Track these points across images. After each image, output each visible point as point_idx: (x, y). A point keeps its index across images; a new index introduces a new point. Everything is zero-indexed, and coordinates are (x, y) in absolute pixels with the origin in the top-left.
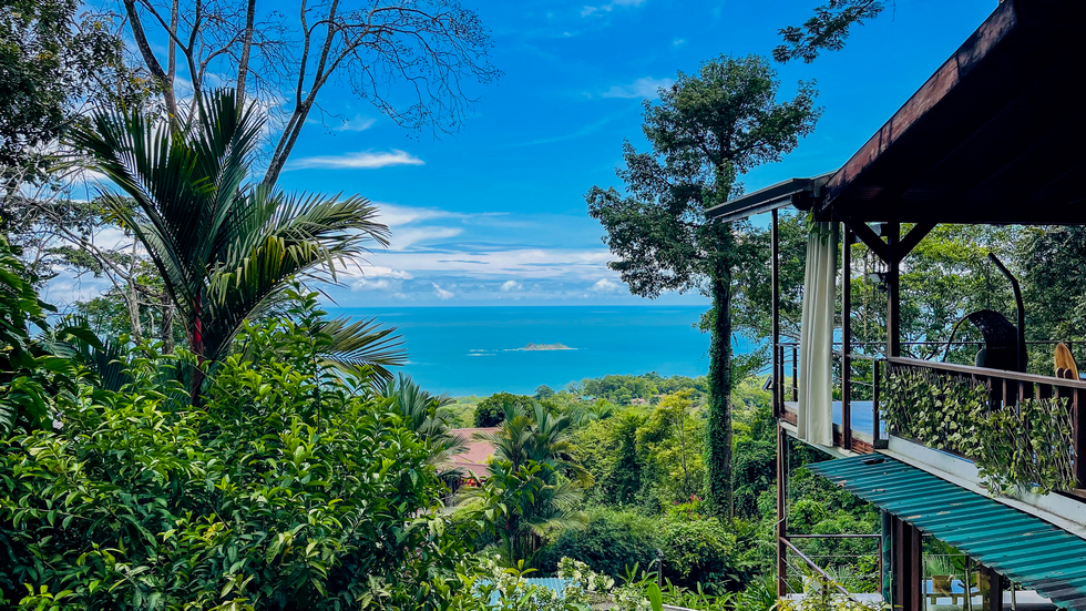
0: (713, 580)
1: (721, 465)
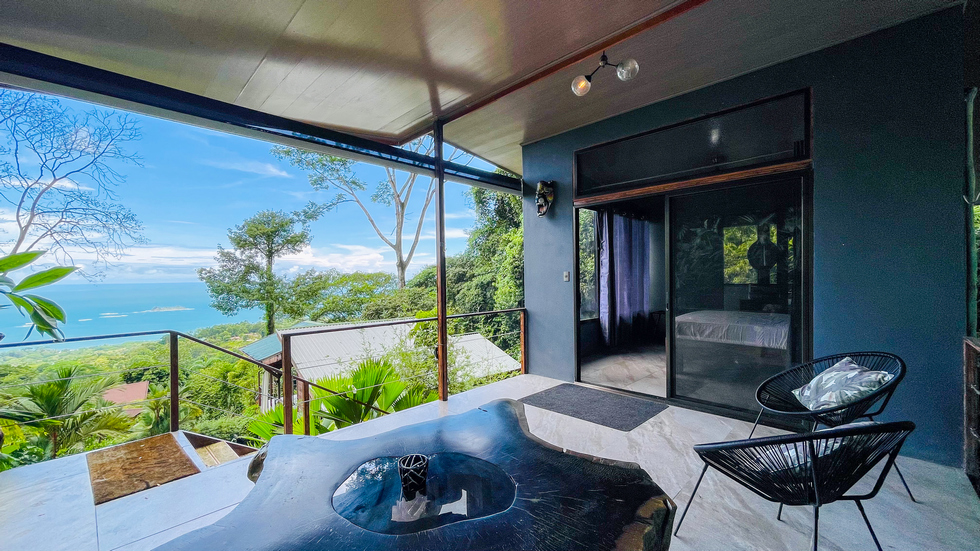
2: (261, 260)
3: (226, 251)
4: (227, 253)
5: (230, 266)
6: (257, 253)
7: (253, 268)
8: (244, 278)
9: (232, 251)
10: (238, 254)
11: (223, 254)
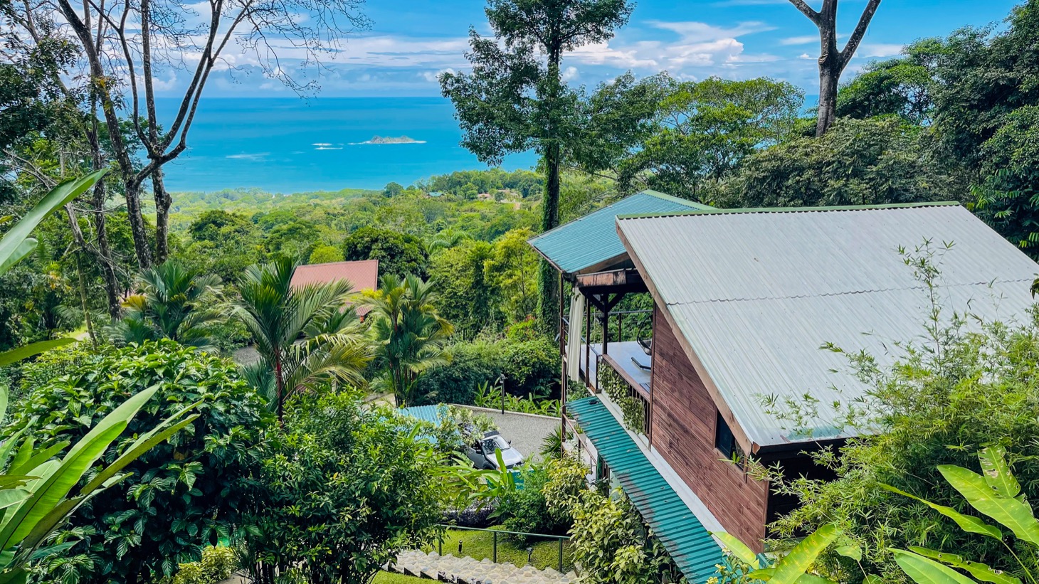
0: (542, 384)
1: (550, 295)
2: (539, 55)
3: (482, 39)
4: (486, 43)
5: (487, 68)
6: (532, 42)
7: (526, 73)
8: (511, 93)
9: (493, 39)
10: (501, 45)
11: (478, 46)
